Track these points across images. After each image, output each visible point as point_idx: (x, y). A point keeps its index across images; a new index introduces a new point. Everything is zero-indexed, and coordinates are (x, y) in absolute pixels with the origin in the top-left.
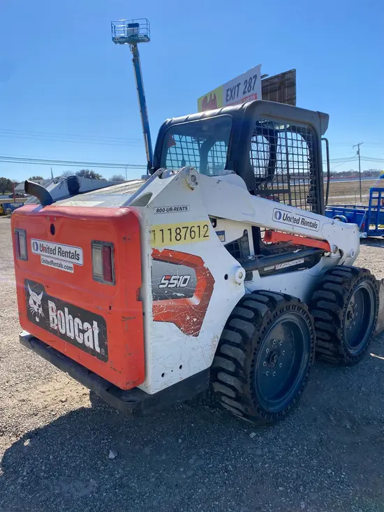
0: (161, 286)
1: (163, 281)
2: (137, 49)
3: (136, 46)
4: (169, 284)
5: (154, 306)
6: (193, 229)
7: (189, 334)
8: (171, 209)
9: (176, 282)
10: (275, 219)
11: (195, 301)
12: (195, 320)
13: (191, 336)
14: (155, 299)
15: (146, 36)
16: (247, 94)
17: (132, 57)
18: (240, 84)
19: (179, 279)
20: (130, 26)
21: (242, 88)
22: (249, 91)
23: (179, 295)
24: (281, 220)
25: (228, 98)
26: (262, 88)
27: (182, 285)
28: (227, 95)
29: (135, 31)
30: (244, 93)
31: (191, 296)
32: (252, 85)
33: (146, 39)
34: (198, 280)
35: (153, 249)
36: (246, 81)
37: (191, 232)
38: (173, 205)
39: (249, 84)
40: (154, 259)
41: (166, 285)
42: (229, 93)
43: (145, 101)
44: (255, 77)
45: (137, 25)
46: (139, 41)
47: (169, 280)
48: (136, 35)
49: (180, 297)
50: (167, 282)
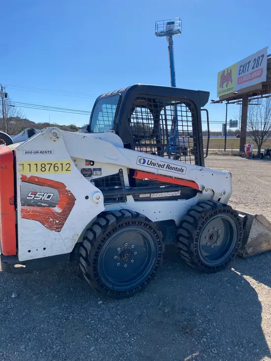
0: (27, 198)
1: (29, 195)
2: (172, 40)
3: (171, 37)
4: (35, 197)
5: (22, 209)
6: (56, 165)
7: (52, 230)
8: (37, 152)
9: (41, 196)
10: (138, 163)
11: (58, 210)
12: (57, 222)
13: (54, 231)
14: (23, 205)
15: (178, 30)
16: (256, 69)
17: (168, 45)
18: (250, 62)
19: (43, 195)
20: (168, 23)
21: (252, 64)
22: (257, 67)
23: (43, 204)
24: (146, 164)
25: (241, 72)
26: (267, 64)
27: (46, 199)
28: (240, 70)
29: (171, 28)
30: (253, 68)
31: (55, 207)
32: (260, 62)
33: (179, 31)
34: (60, 197)
35: (22, 175)
36: (255, 59)
37: (54, 167)
38: (39, 149)
39: (257, 61)
40: (23, 181)
41: (33, 198)
42: (242, 68)
43: (175, 75)
44: (263, 56)
45: (173, 23)
46: (173, 34)
47: (35, 195)
48: (172, 30)
49: (44, 206)
50: (33, 196)
